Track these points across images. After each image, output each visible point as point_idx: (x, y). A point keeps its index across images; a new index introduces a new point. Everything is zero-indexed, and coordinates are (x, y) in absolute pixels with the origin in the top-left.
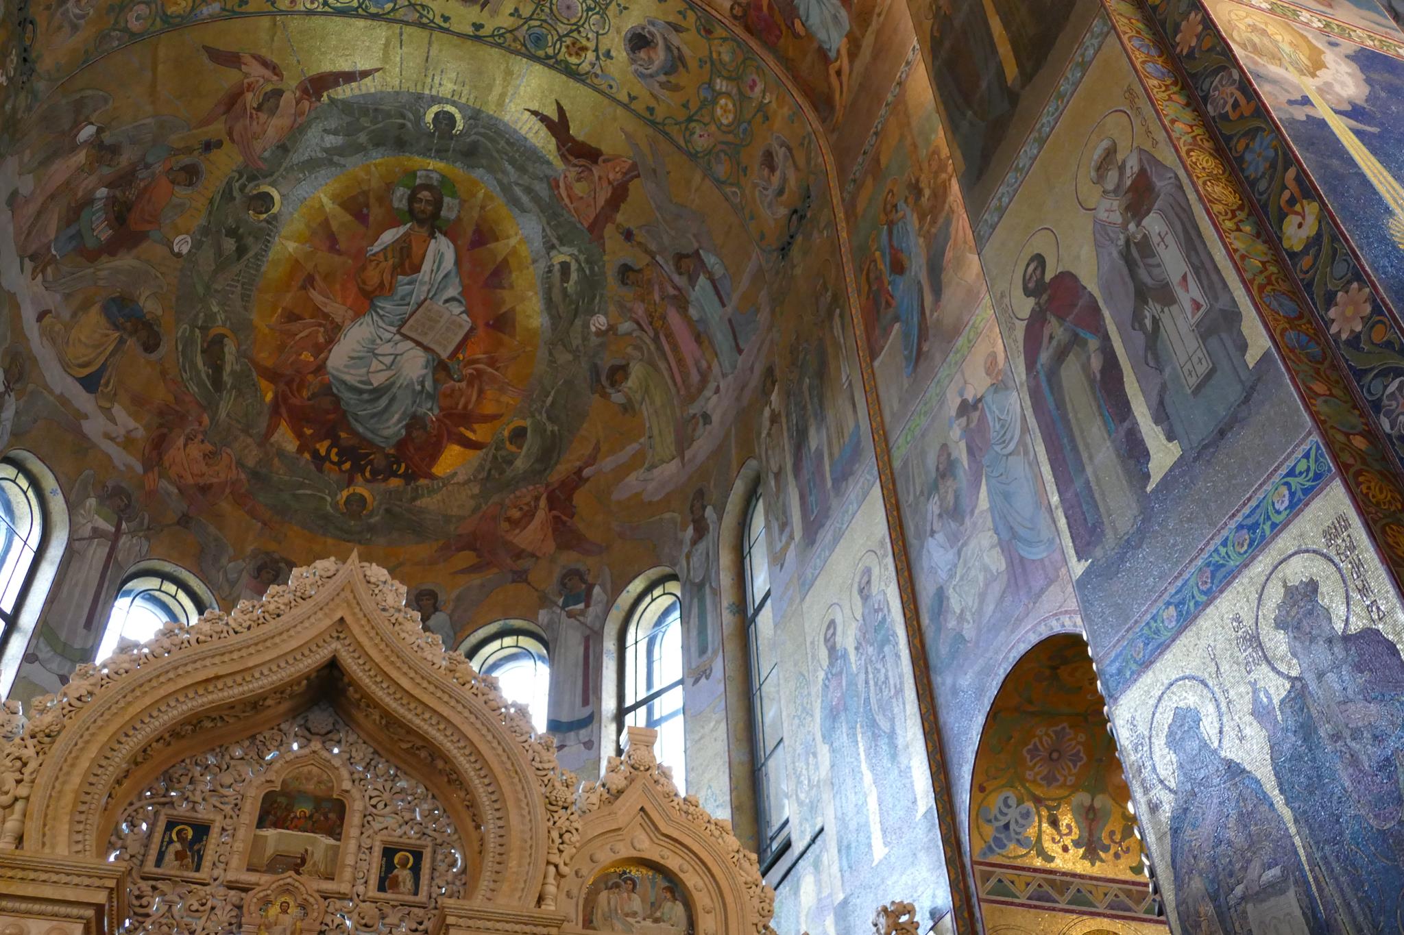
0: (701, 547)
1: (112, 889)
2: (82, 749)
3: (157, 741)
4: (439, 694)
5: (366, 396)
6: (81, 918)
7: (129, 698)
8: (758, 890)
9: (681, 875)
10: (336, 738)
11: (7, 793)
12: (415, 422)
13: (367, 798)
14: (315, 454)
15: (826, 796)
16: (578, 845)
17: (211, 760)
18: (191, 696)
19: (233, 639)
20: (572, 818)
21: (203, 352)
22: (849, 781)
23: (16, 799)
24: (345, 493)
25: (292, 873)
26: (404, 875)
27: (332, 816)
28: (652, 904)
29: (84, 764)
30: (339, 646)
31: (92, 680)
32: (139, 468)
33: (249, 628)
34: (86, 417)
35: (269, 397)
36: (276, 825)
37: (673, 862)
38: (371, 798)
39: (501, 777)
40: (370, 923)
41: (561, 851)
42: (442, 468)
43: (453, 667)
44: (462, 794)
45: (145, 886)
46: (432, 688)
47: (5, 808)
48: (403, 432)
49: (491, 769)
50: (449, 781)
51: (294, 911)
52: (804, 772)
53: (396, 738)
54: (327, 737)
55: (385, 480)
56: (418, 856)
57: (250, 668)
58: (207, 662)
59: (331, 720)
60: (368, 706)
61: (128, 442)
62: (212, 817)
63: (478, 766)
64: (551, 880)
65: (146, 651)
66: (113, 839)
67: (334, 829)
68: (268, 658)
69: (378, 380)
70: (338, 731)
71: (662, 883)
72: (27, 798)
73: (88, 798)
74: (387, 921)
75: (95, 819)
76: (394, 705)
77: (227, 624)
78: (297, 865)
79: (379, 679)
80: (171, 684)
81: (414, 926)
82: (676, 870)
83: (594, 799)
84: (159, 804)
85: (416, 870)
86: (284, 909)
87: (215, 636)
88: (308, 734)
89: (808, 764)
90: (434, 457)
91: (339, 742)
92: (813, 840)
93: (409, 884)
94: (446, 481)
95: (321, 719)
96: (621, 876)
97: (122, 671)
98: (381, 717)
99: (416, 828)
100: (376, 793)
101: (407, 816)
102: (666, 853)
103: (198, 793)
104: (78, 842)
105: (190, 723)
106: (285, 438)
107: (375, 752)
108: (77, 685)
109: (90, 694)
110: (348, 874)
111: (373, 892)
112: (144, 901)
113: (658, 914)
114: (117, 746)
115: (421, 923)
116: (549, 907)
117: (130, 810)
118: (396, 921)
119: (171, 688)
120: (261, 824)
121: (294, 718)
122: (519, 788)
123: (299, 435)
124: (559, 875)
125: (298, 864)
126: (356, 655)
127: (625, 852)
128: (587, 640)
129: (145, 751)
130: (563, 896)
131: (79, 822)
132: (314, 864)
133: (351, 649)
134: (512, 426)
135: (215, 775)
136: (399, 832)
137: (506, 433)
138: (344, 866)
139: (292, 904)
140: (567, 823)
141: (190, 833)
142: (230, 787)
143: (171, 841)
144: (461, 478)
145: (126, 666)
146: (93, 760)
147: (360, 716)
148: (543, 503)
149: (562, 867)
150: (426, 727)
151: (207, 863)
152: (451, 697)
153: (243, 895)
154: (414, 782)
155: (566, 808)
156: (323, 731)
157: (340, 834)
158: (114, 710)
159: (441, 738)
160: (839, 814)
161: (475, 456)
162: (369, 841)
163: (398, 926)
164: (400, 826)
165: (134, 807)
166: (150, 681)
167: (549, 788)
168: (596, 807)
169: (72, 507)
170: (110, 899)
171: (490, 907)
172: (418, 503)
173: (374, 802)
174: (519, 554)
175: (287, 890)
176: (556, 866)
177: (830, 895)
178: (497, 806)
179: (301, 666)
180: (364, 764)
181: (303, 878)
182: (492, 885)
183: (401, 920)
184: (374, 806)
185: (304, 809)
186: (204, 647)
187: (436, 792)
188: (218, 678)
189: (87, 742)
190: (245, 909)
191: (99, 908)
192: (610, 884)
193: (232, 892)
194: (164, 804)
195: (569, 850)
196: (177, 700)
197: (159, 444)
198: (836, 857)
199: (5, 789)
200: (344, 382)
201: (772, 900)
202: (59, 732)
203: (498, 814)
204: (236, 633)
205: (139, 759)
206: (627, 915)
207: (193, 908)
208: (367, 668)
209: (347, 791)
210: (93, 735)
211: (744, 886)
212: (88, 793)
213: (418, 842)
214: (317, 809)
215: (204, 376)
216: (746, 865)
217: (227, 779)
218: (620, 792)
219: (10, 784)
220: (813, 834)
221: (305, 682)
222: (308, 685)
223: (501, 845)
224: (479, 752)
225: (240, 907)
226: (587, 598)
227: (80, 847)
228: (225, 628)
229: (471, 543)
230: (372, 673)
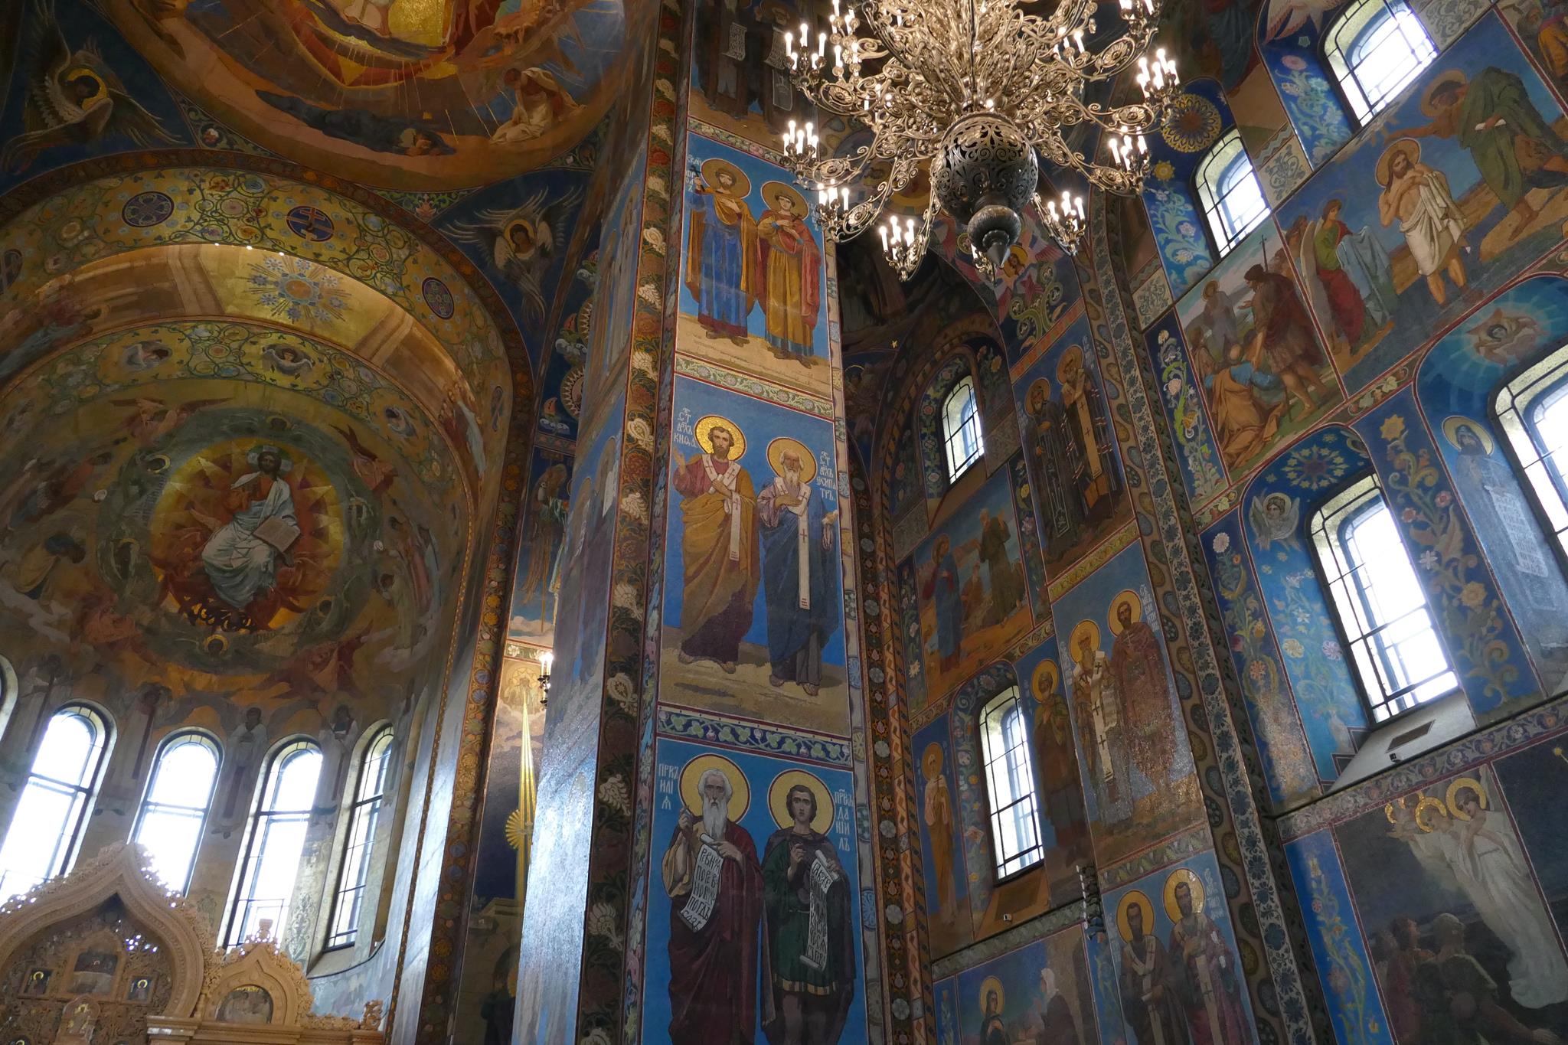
4: (163, 913)
5: (227, 575)
12: (260, 591)
14: (191, 614)
18: (43, 920)
19: (66, 891)
21: (115, 555)
24: (209, 639)
25: (87, 994)
26: (142, 991)
27: (111, 964)
30: (120, 888)
32: (67, 639)
33: (75, 884)
34: (31, 616)
35: (161, 578)
36: (83, 969)
39: (186, 953)
41: (209, 987)
42: (273, 624)
46: (160, 910)
48: (252, 598)
49: (183, 949)
51: (87, 1010)
54: (111, 925)
55: (236, 630)
57: (73, 905)
59: (111, 918)
60: (130, 912)
61: (60, 624)
63: (178, 947)
64: (201, 1001)
67: (111, 971)
68: (82, 899)
69: (236, 564)
78: (90, 988)
85: (147, 989)
86: (81, 1012)
90: (271, 616)
91: (119, 926)
93: (144, 995)
94: (277, 632)
98: (137, 920)
99: (151, 968)
103: (48, 955)
106: (172, 605)
112: (18, 1009)
113: (256, 1009)
117: (15, 965)
118: (134, 1013)
119: (33, 918)
122: (194, 959)
123: (180, 601)
124: (207, 999)
125: (92, 987)
126: (127, 893)
128: (343, 756)
132: (99, 988)
133: (125, 889)
134: (323, 599)
135: (57, 946)
137: (318, 604)
139: (87, 1006)
140: (215, 974)
141: (42, 975)
142: (64, 952)
143: (33, 980)
144: (286, 631)
147: (130, 916)
148: (335, 654)
149: (209, 995)
150: (156, 928)
152: (168, 914)
153: (64, 1004)
155: (215, 967)
156: (111, 922)
157: (114, 972)
159: (163, 933)
161: (298, 617)
163: (135, 1016)
167: (209, 957)
169: (20, 676)
172: (257, 646)
174: (316, 688)
176: (206, 995)
178: (183, 966)
179: (99, 900)
181: (93, 996)
185: (97, 961)
188: (57, 911)
192: (235, 996)
193: (59, 1003)
195: (213, 986)
196: (37, 923)
197: (82, 620)
200: (212, 566)
204: (69, 887)
206: (241, 1011)
207: (39, 1013)
208: (131, 900)
211: (299, 996)
214: (104, 961)
215: (115, 570)
217: (61, 948)
218: (248, 953)
222: (101, 906)
224: (179, 941)
226: (348, 727)
229: (287, 677)
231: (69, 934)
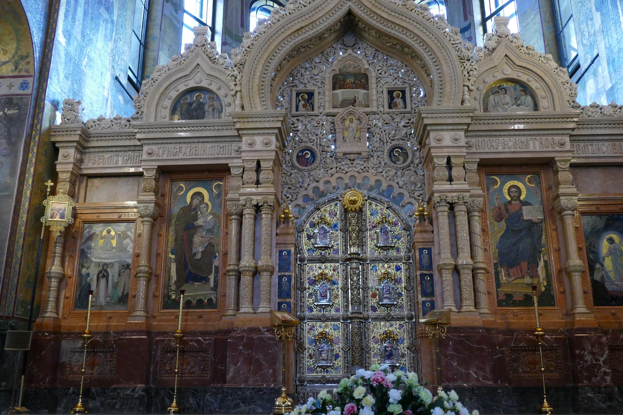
1: (282, 121)
2: (256, 68)
3: (284, 60)
4: (401, 17)
6: (273, 133)
7: (268, 43)
8: (569, 85)
9: (529, 83)
10: (358, 47)
11: (232, 90)
13: (376, 70)
15: (599, 38)
16: (477, 76)
17: (308, 65)
18: (293, 38)
19: (304, 9)
20: (472, 64)
22: (613, 28)
23: (237, 92)
25: (351, 106)
26: (399, 101)
27: (363, 81)
28: (516, 98)
29: (258, 74)
30: (351, 4)
31: (252, 39)
33: (310, 3)
36: (340, 88)
37: (524, 78)
38: (378, 70)
39: (436, 50)
40: (388, 122)
41: (469, 80)
43: (405, 3)
44: (419, 62)
45: (294, 119)
46: (397, 15)
47: (233, 96)
49: (431, 48)
50: (412, 57)
51: (355, 121)
52: (586, 29)
53: (384, 42)
54: (353, 47)
56: (403, 92)
57: (314, 21)
58: (296, 22)
59: (354, 39)
60: (369, 29)
62: (313, 88)
63: (424, 47)
64: (466, 93)
65: (269, 22)
66: (277, 103)
67: (365, 86)
68: (321, 15)
70: (358, 44)
71: (519, 88)
72: (241, 91)
73: (263, 87)
74: (395, 121)
75: (268, 95)
76: (381, 26)
77: (300, 3)
78: (352, 103)
79: (372, 16)
80: (283, 34)
81: (407, 121)
82: (526, 81)
83: (482, 54)
84: (291, 86)
85: (404, 98)
86: (351, 121)
87: (296, 10)
88: (345, 47)
89: (588, 25)
91: (359, 48)
92: (592, 62)
93: (402, 104)
95: (349, 40)
96: (499, 87)
97: (262, 32)
98: (376, 33)
99: (400, 80)
100: (380, 68)
101: (396, 76)
102: (520, 74)
103: (305, 80)
104: (264, 105)
105: (295, 51)
107: (376, 50)
108: (246, 42)
109: (253, 44)
110: (375, 103)
111: (387, 109)
112: (295, 125)
113: (519, 102)
114: (269, 65)
115: (410, 120)
116: (467, 104)
117: (280, 91)
118: (399, 120)
119: (284, 36)
120: (334, 88)
121: (338, 41)
122: (445, 54)
124: (470, 90)
125: (353, 102)
126: (359, 6)
127: (500, 76)
129: (280, 65)
130: (473, 100)
131: (263, 97)
132: (360, 102)
133: (356, 4)
135: (311, 71)
136: (393, 83)
138: (372, 100)
139: (354, 119)
140: (470, 67)
141: (306, 96)
142: (318, 75)
143: (300, 101)
145: (263, 30)
146: (261, 71)
147: (366, 35)
149: (471, 87)
150: (397, 34)
151: (316, 107)
152: (406, 17)
153: (333, 118)
154: (396, 60)
155: (469, 60)
156: (352, 45)
157: (368, 88)
158: (263, 49)
159: (405, 37)
160: (608, 46)
162: (381, 89)
163: (400, 122)
164: (393, 80)
165: (282, 89)
166: (275, 34)
167: (459, 52)
168: (483, 58)
170: (282, 125)
171: (440, 108)
173: (380, 72)
175: (351, 113)
176: (468, 87)
177: (604, 86)
178: (436, 64)
179: (336, 16)
180: (372, 56)
181: (356, 108)
182: (439, 99)
183: (401, 119)
184: (380, 74)
185: (350, 80)
186: (293, 15)
187: (406, 63)
188: (302, 28)
189: (257, 65)
190: (336, 123)
191: (279, 129)
192: (494, 92)
193: (329, 117)
194: (293, 86)
195: (473, 79)
196: (288, 41)
198: (606, 68)
199: (232, 88)
201: (576, 89)
202: (245, 63)
203: (437, 68)
204: (305, 6)
205: (279, 69)
206: (504, 105)
207: (315, 125)
208: (365, 11)
209: (368, 69)
210: (258, 61)
211: (561, 84)
212: (263, 85)
213: (403, 86)
214: (356, 79)
216: (562, 74)
217: (316, 72)
218: (494, 49)
219: (233, 87)
220: (592, 59)
221: (339, 24)
222: (341, 25)
223: (441, 81)
224: (424, 41)
225: (333, 123)
227: (266, 107)
228: (300, 5)
230: (368, 13)
231: (317, 60)
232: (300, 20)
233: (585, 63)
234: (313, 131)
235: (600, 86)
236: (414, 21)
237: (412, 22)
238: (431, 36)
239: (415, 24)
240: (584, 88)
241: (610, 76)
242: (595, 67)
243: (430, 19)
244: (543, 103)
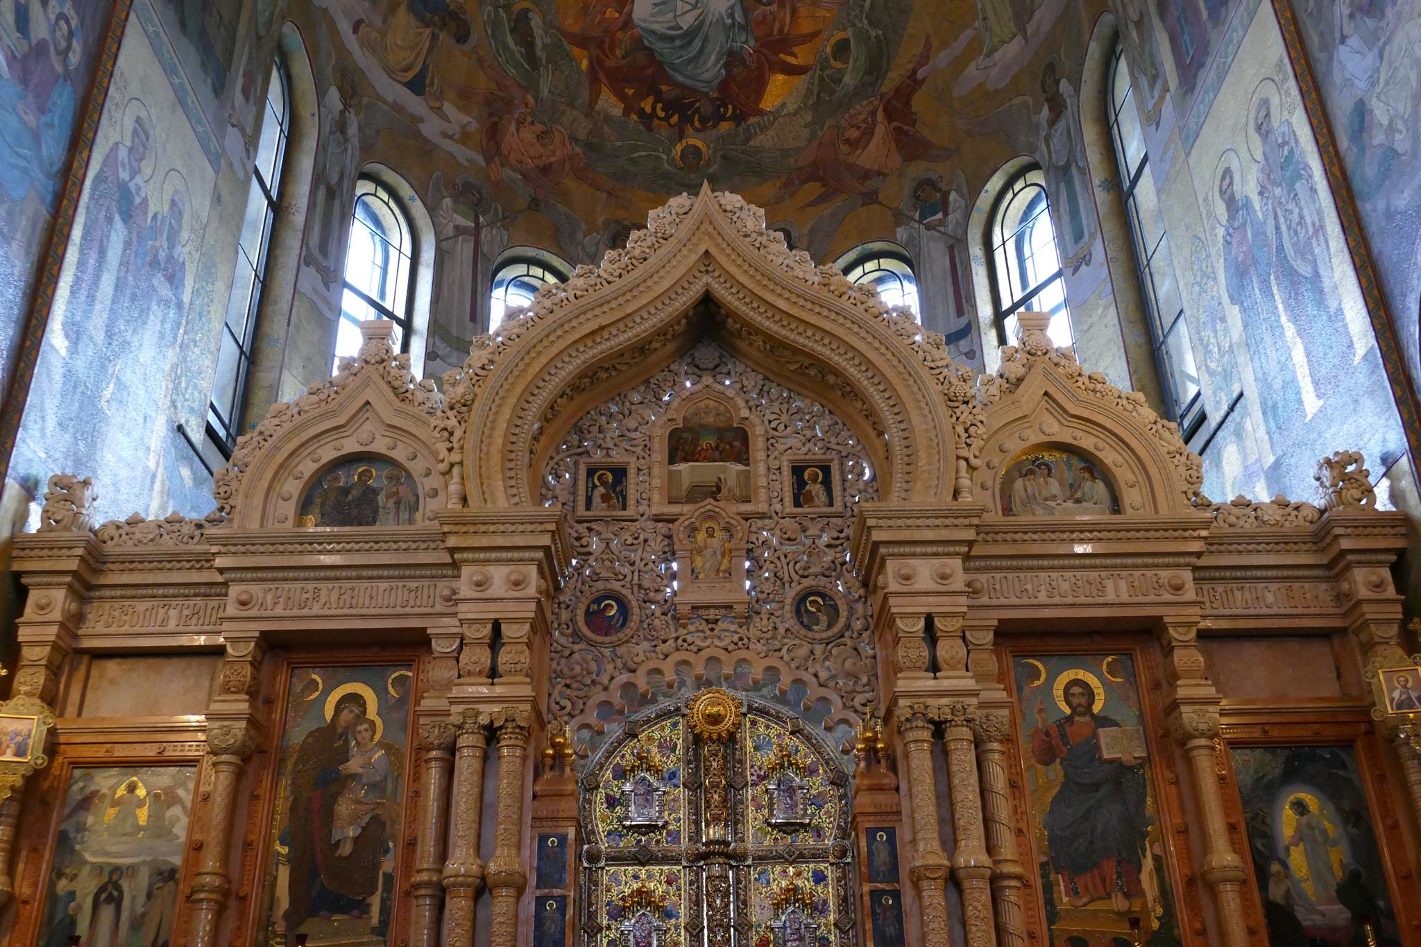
0: (1061, 125)
1: (553, 532)
2: (497, 413)
3: (561, 397)
4: (817, 309)
5: (678, 43)
6: (532, 560)
7: (527, 360)
8: (1183, 459)
9: (1097, 453)
10: (725, 370)
11: (442, 461)
12: (732, 59)
13: (766, 422)
14: (641, 113)
15: (1242, 358)
16: (985, 437)
17: (614, 409)
18: (581, 349)
19: (608, 289)
20: (974, 411)
21: (512, 31)
22: (1268, 339)
23: (452, 465)
24: (679, 148)
25: (710, 500)
26: (816, 489)
27: (737, 444)
28: (1071, 486)
29: (502, 426)
30: (710, 280)
31: (490, 350)
32: (481, 161)
33: (620, 276)
34: (421, 120)
35: (584, 64)
36: (686, 460)
37: (1087, 442)
38: (770, 422)
39: (895, 381)
40: (793, 537)
41: (968, 445)
42: (769, 102)
43: (826, 281)
44: (859, 405)
45: (581, 528)
46: (809, 305)
47: (444, 474)
48: (723, 72)
49: (883, 375)
50: (843, 395)
51: (719, 534)
52: (1213, 340)
53: (783, 360)
54: (714, 370)
55: (715, 126)
56: (826, 470)
57: (630, 315)
58: (589, 315)
59: (717, 354)
60: (750, 334)
61: (465, 138)
62: (626, 460)
63: (870, 374)
64: (963, 473)
65: (531, 314)
66: (544, 491)
67: (741, 455)
68: (644, 302)
69: (686, 22)
70: (726, 364)
71: (1077, 463)
72: (461, 463)
73: (512, 456)
74: (808, 533)
75: (524, 474)
76: (775, 328)
77: (599, 276)
78: (713, 493)
79: (755, 305)
80: (561, 341)
81: (836, 535)
82: (1092, 449)
83: (994, 390)
84: (577, 454)
85: (827, 483)
86: (710, 533)
87: (591, 290)
88: (698, 370)
89: (1215, 331)
90: (759, 92)
91: (729, 374)
92: (1232, 409)
93: (823, 497)
94: (776, 114)
95: (707, 354)
96: (1033, 462)
97: (514, 336)
98: (765, 342)
99: (820, 444)
100: (774, 416)
101: (808, 433)
102: (1079, 434)
103: (608, 440)
104: (514, 495)
105: (587, 376)
106: (610, 104)
107: (766, 378)
108: (478, 356)
109: (492, 362)
110: (762, 494)
111: (789, 508)
112: (584, 542)
113: (1078, 495)
114: (526, 406)
115: (841, 531)
116: (966, 499)
117: (552, 463)
118: (817, 532)
119: (562, 344)
120: (672, 460)
121: (681, 357)
122: (915, 389)
123: (622, 97)
124: (971, 468)
125: (715, 491)
126: (728, 285)
127: (1035, 438)
128: (951, 249)
129: (552, 408)
130: (978, 489)
131: (511, 478)
132: (729, 490)
133: (722, 280)
134: (833, 41)
135: (621, 421)
136: (804, 450)
137: (829, 50)
138: (757, 488)
139: (716, 528)
140: (971, 417)
141: (610, 477)
142: (636, 430)
143: (595, 486)
144: (791, 108)
145: (517, 331)
146: (509, 421)
147: (743, 345)
148: (880, 116)
149: (974, 461)
150: (811, 344)
151: (631, 501)
152: (830, 310)
153: (670, 526)
154: (808, 401)
155: (967, 403)
156: (712, 366)
157: (748, 459)
158: (516, 373)
159: (828, 352)
160: (1260, 375)
161: (801, 82)
162: (776, 462)
163: (820, 537)
164: (804, 444)
165: (555, 460)
166: (541, 340)
167: (946, 386)
168: (997, 398)
169: (431, 210)
170: (554, 541)
171: (907, 506)
172: (752, 143)
173: (774, 424)
174: (866, 175)
175: (709, 516)
176: (967, 460)
177: (1258, 460)
178: (896, 410)
179: (677, 304)
180: (757, 391)
181: (720, 504)
182: (905, 486)
183: (822, 530)
184: (775, 429)
185: (708, 441)
186: (582, 301)
187: (832, 408)
188: (602, 328)
189: (500, 406)
190: (675, 539)
191: (546, 549)
192: (1024, 471)
193: (660, 525)
194: (581, 454)
195: (977, 444)
196: (570, 356)
197: (493, 132)
198: (1261, 421)
199: (441, 457)
200: (653, 32)
201: (1199, 467)
202: (473, 401)
203: (899, 418)
204: (609, 283)
205: (549, 416)
206: (1046, 499)
207: (629, 542)
208: (741, 296)
209: (747, 419)
210: (503, 398)
211: (1167, 457)
212: (512, 452)
213: (824, 457)
214: (721, 439)
215: (518, 56)
216: (1166, 435)
217: (632, 424)
218: (1020, 380)
219: (443, 453)
220: (1231, 402)
221: (684, 321)
222: (689, 324)
223: (907, 447)
224: (869, 361)
225: (670, 537)
226: (944, 206)
227: (516, 499)
228: (598, 280)
229: (814, 173)
230: (747, 300)
231: (636, 398)
232: (597, 311)
233: (1217, 409)
234: (624, 553)
235: (1251, 461)
236: (845, 318)
237: (841, 320)
238: (883, 350)
239: (849, 324)
240: (1218, 464)
241: (1271, 438)
242: (1238, 419)
243: (881, 314)
244: (1132, 497)
